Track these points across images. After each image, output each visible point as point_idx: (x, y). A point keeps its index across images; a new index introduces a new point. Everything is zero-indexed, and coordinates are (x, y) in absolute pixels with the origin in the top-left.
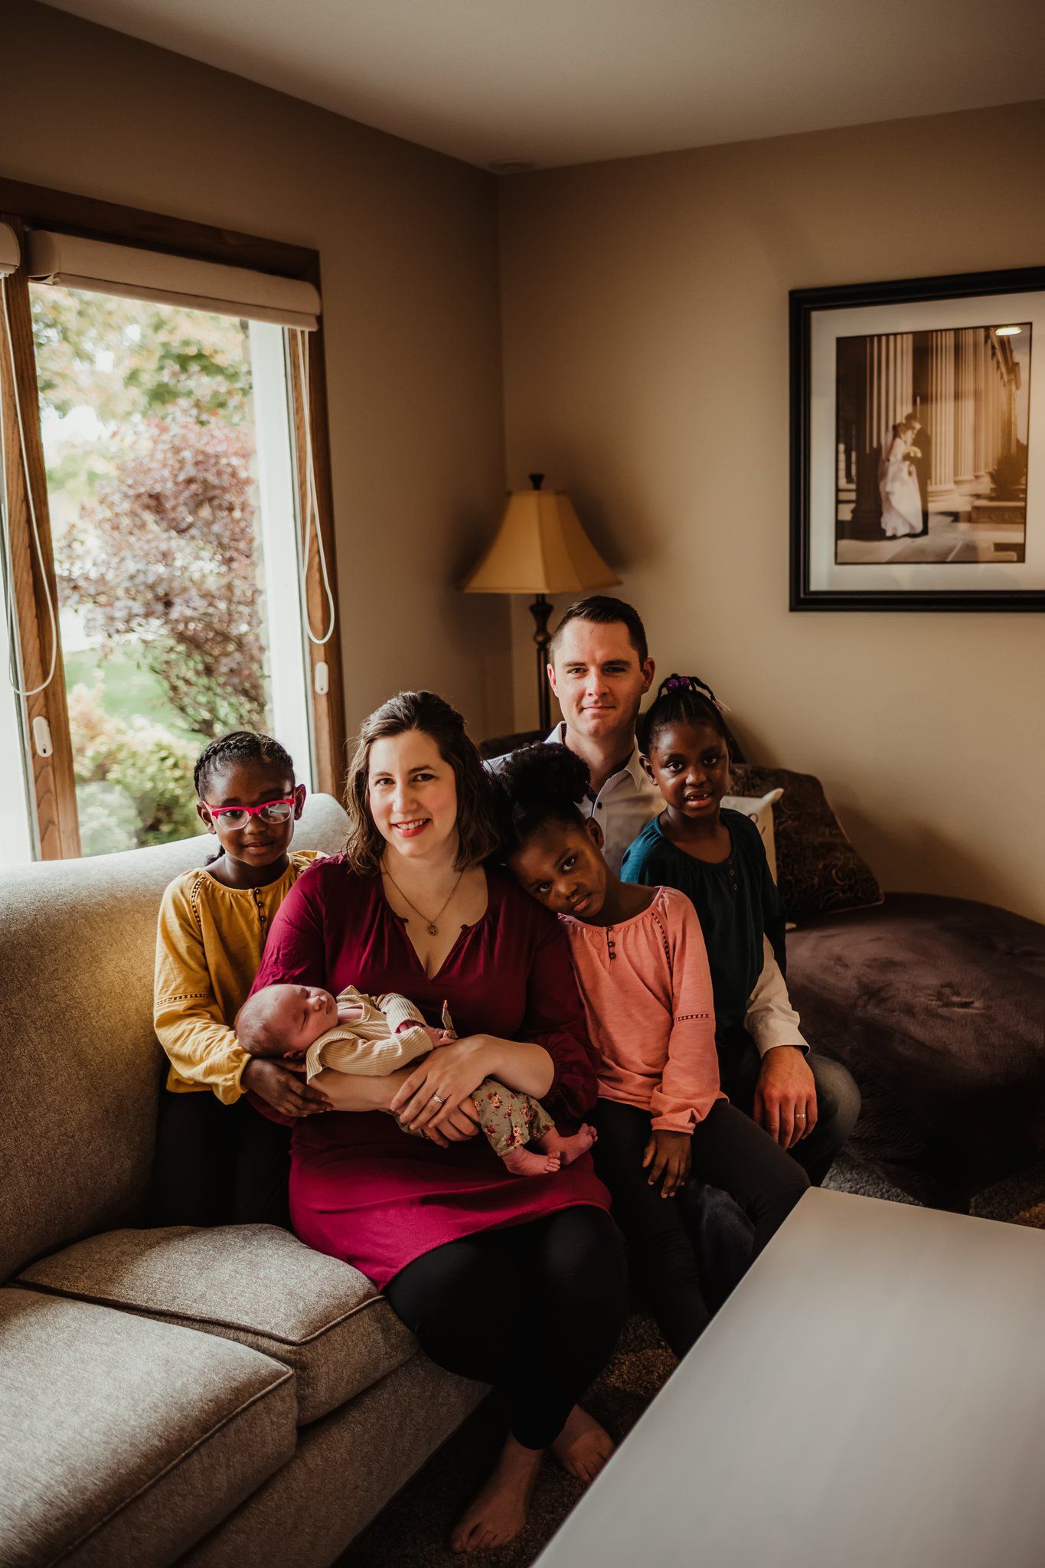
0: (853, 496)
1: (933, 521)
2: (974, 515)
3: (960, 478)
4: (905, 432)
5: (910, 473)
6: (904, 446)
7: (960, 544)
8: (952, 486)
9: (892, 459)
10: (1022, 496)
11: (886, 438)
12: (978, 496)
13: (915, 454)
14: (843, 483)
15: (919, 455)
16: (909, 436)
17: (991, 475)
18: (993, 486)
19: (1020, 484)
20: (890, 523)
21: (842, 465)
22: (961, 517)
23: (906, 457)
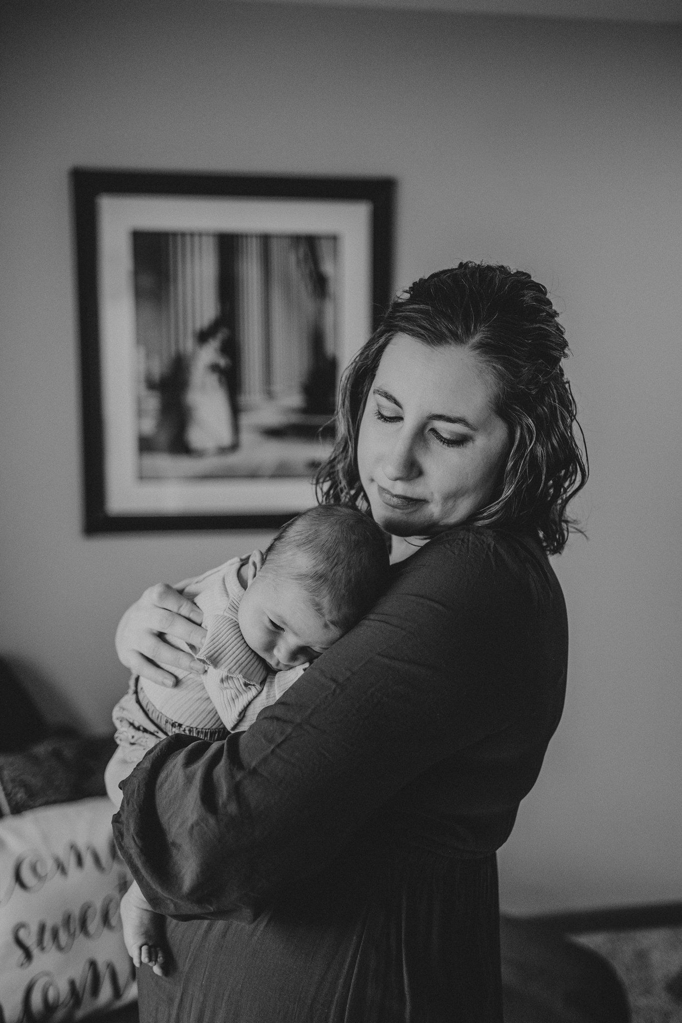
0: (155, 406)
1: (247, 437)
2: (288, 431)
4: (209, 341)
6: (208, 354)
8: (262, 397)
11: (188, 345)
12: (290, 411)
14: (144, 392)
18: (305, 400)
20: (197, 437)
22: (275, 433)
23: (212, 367)
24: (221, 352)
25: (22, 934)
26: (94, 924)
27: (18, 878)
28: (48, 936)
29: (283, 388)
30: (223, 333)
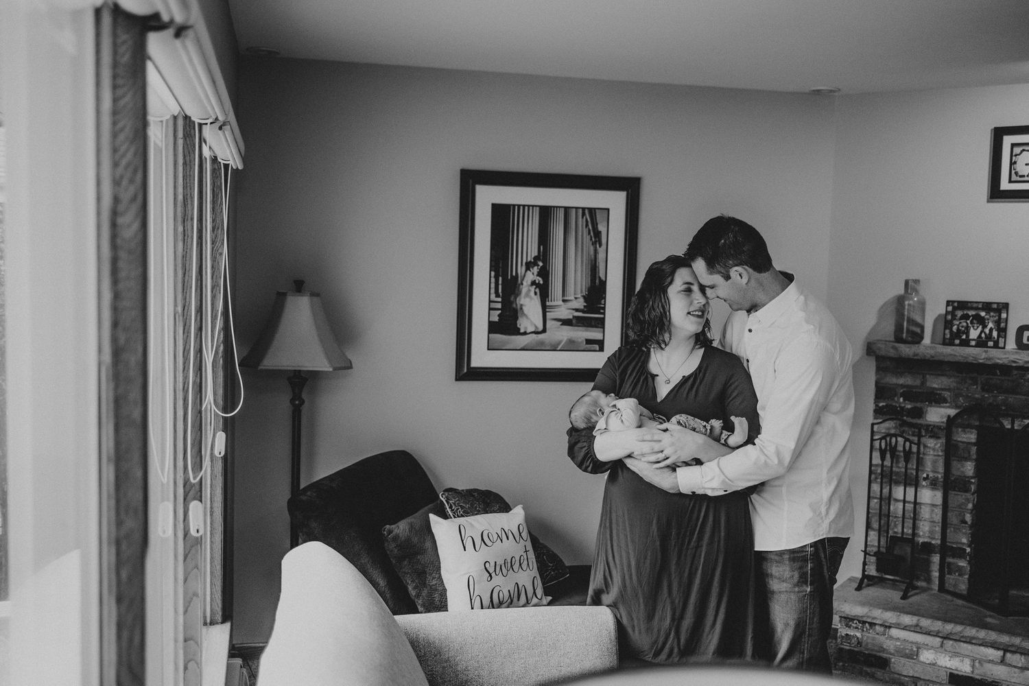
0: (499, 306)
1: (549, 324)
2: (574, 321)
3: (566, 298)
4: (533, 268)
5: (536, 293)
6: (532, 276)
7: (565, 339)
8: (561, 303)
9: (524, 283)
10: (602, 311)
11: (521, 270)
12: (577, 310)
13: (539, 281)
14: (493, 297)
15: (541, 282)
16: (536, 270)
17: (583, 296)
18: (585, 304)
19: (601, 304)
20: (523, 324)
21: (493, 285)
22: (566, 322)
23: (533, 283)
24: (539, 275)
25: (487, 565)
26: (516, 567)
27: (482, 539)
28: (498, 568)
29: (572, 298)
30: (541, 264)
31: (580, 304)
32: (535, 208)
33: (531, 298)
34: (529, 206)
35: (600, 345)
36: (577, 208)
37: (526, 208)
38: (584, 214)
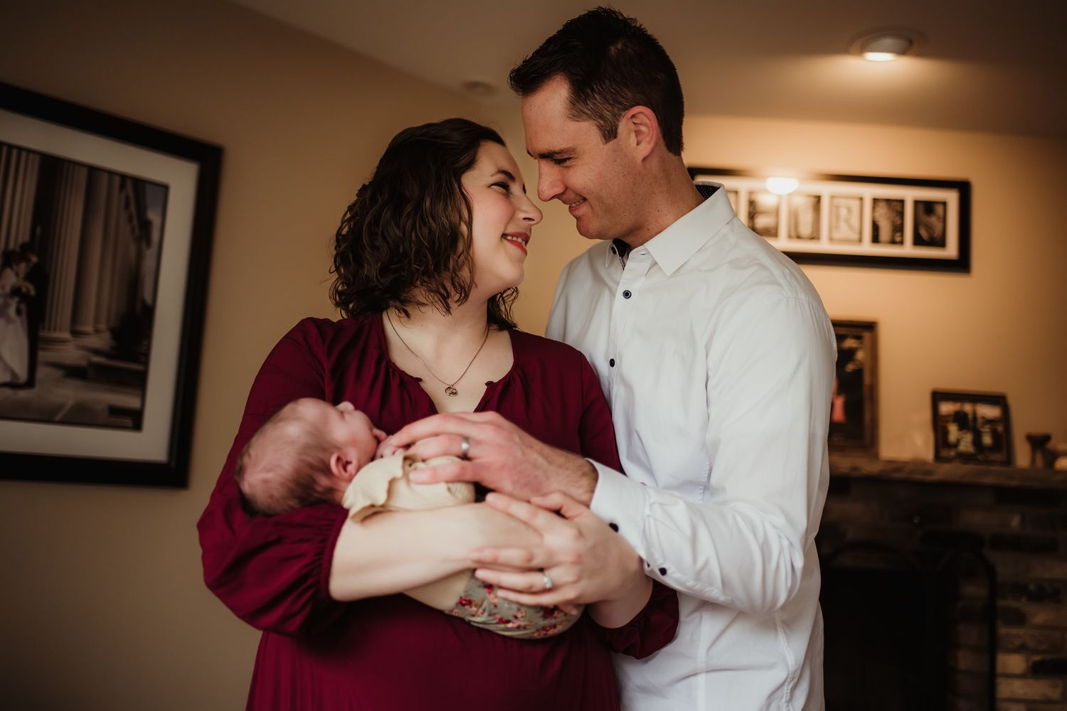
1: (42, 372)
2: (89, 372)
3: (77, 328)
4: (18, 263)
5: (18, 312)
6: (14, 278)
7: (70, 403)
8: (66, 335)
10: (143, 359)
12: (97, 352)
13: (28, 292)
15: (33, 292)
16: (23, 268)
17: (111, 329)
19: (142, 346)
22: (74, 372)
23: (16, 292)
24: (29, 277)
29: (89, 329)
30: (34, 259)
31: (102, 341)
32: (31, 155)
33: (9, 321)
34: (20, 149)
35: (134, 420)
36: (111, 173)
37: (15, 152)
38: (122, 186)
